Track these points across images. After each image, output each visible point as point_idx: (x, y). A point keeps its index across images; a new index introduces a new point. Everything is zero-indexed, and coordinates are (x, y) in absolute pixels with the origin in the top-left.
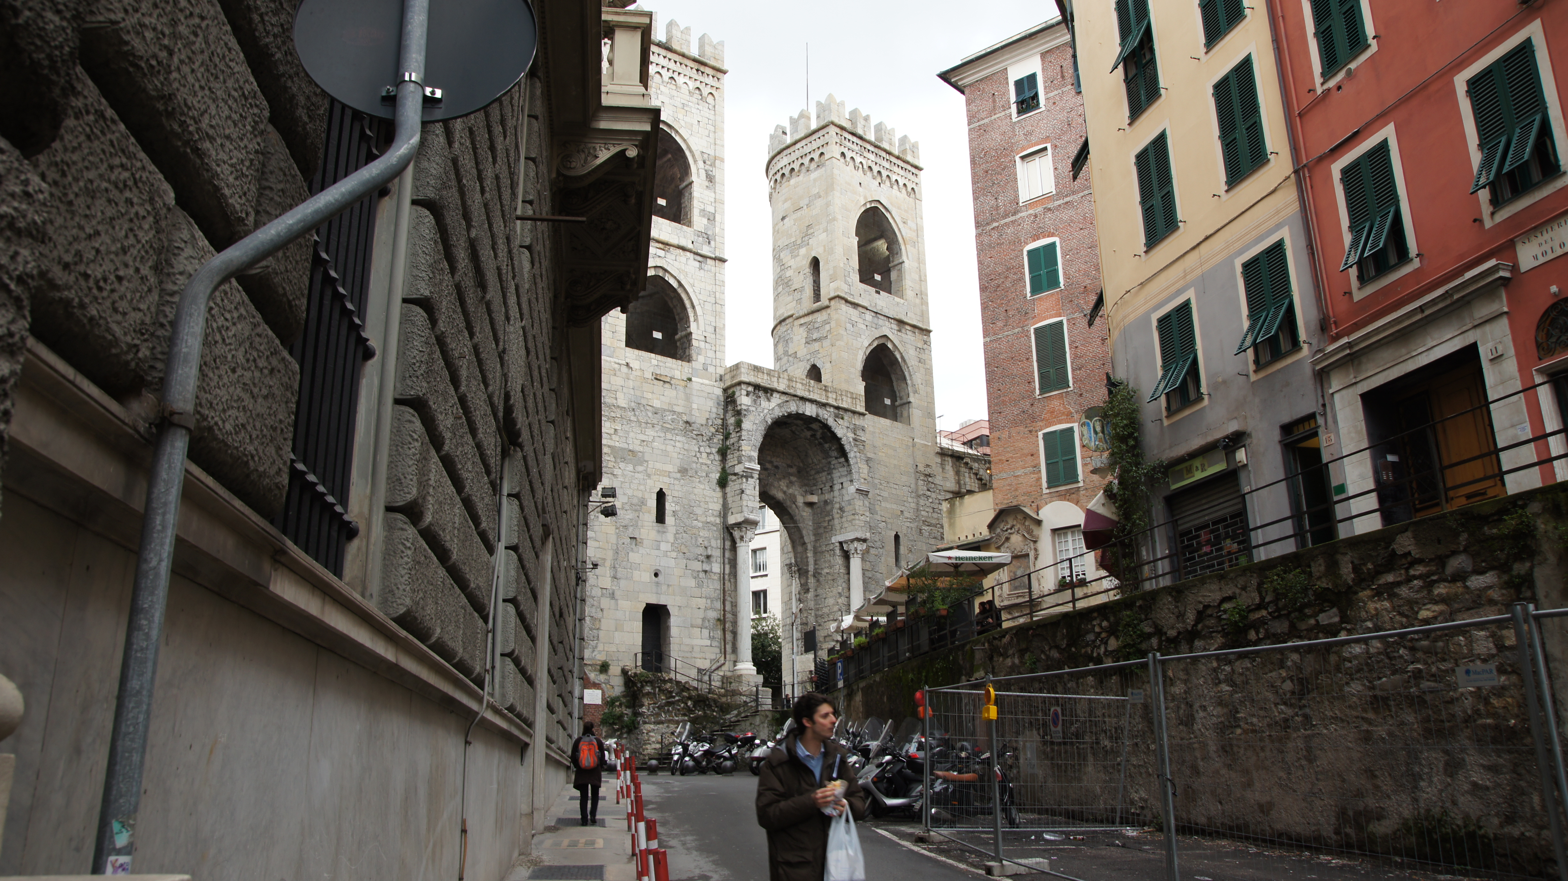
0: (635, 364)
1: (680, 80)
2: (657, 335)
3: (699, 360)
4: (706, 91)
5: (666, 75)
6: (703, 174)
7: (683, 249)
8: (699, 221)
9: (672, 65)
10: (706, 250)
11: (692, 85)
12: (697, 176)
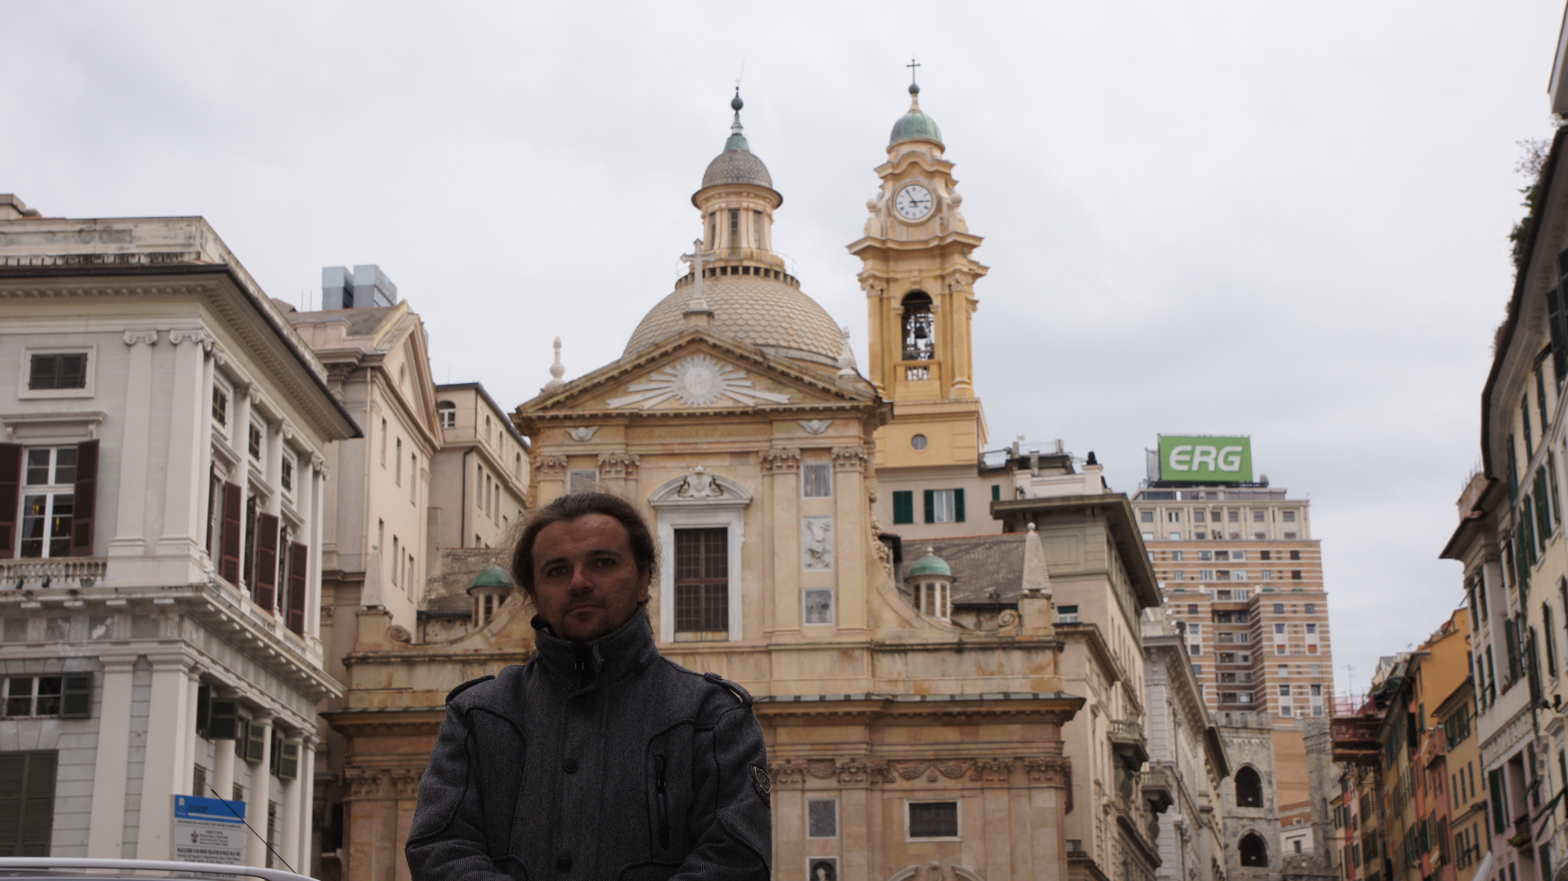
0: (1246, 873)
1: (1253, 741)
2: (1253, 858)
3: (1271, 865)
4: (1264, 742)
5: (1246, 741)
6: (1266, 782)
7: (1260, 819)
8: (1266, 804)
9: (1248, 735)
10: (1270, 817)
11: (1258, 741)
12: (1264, 785)
